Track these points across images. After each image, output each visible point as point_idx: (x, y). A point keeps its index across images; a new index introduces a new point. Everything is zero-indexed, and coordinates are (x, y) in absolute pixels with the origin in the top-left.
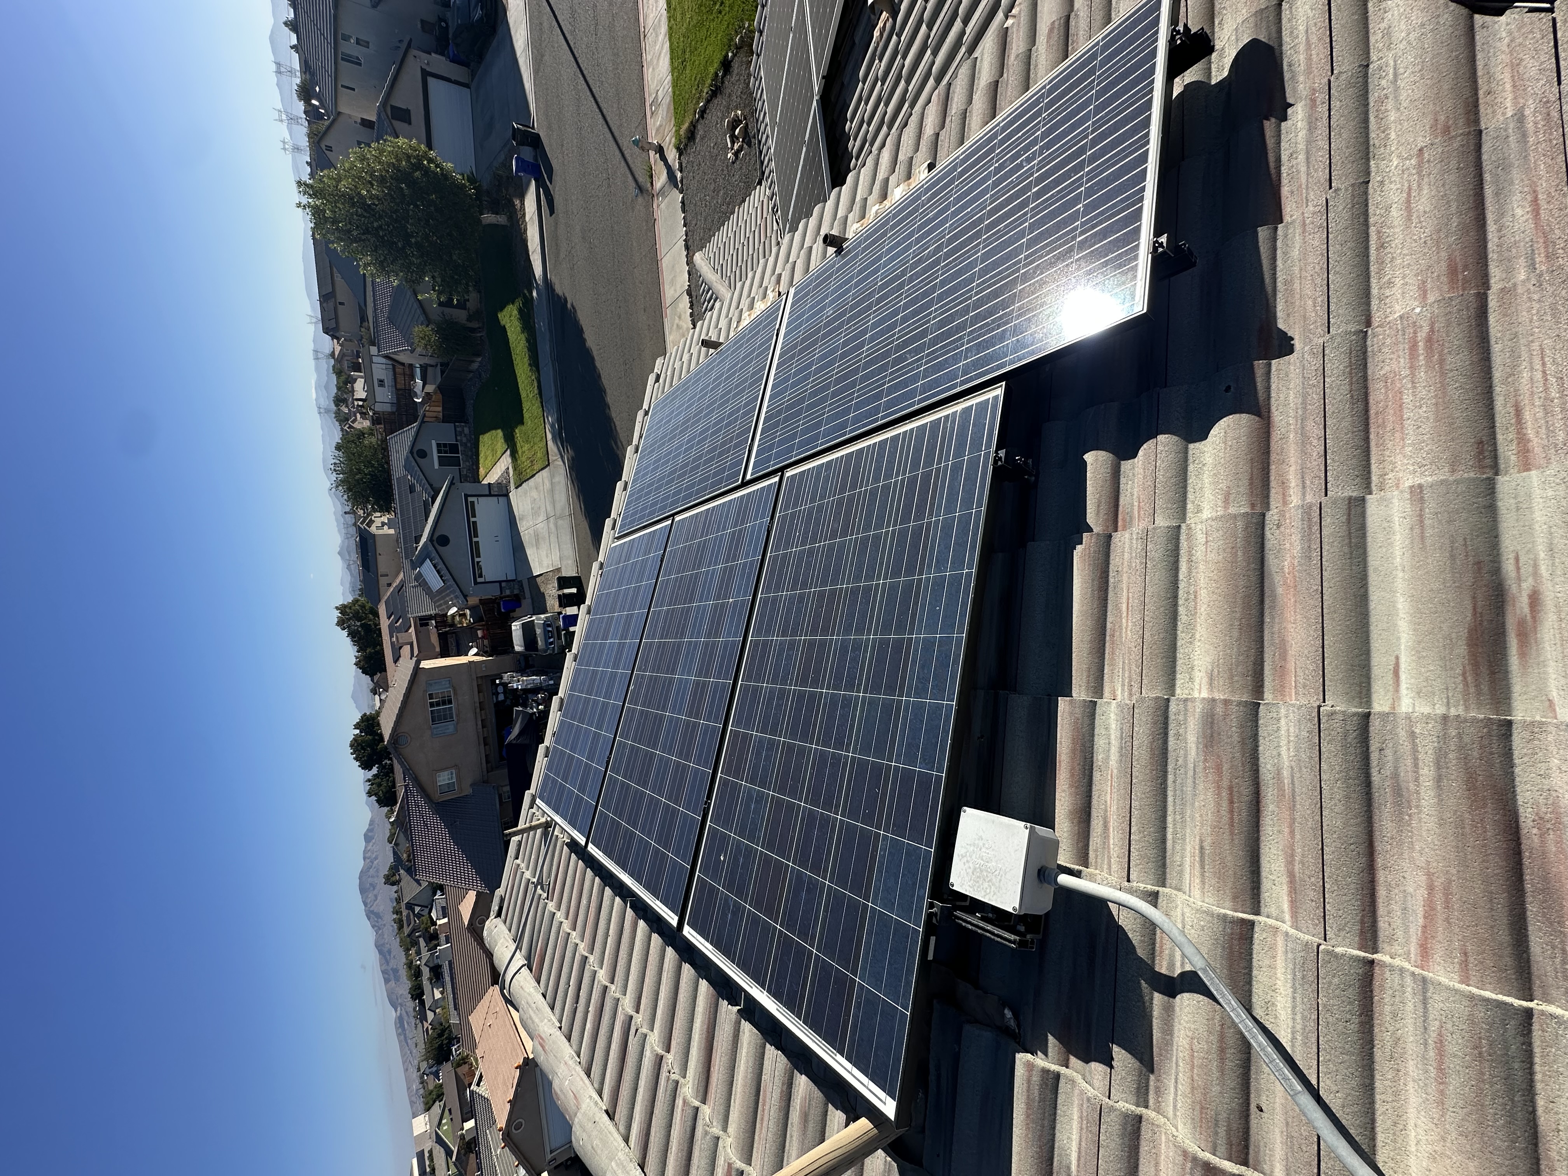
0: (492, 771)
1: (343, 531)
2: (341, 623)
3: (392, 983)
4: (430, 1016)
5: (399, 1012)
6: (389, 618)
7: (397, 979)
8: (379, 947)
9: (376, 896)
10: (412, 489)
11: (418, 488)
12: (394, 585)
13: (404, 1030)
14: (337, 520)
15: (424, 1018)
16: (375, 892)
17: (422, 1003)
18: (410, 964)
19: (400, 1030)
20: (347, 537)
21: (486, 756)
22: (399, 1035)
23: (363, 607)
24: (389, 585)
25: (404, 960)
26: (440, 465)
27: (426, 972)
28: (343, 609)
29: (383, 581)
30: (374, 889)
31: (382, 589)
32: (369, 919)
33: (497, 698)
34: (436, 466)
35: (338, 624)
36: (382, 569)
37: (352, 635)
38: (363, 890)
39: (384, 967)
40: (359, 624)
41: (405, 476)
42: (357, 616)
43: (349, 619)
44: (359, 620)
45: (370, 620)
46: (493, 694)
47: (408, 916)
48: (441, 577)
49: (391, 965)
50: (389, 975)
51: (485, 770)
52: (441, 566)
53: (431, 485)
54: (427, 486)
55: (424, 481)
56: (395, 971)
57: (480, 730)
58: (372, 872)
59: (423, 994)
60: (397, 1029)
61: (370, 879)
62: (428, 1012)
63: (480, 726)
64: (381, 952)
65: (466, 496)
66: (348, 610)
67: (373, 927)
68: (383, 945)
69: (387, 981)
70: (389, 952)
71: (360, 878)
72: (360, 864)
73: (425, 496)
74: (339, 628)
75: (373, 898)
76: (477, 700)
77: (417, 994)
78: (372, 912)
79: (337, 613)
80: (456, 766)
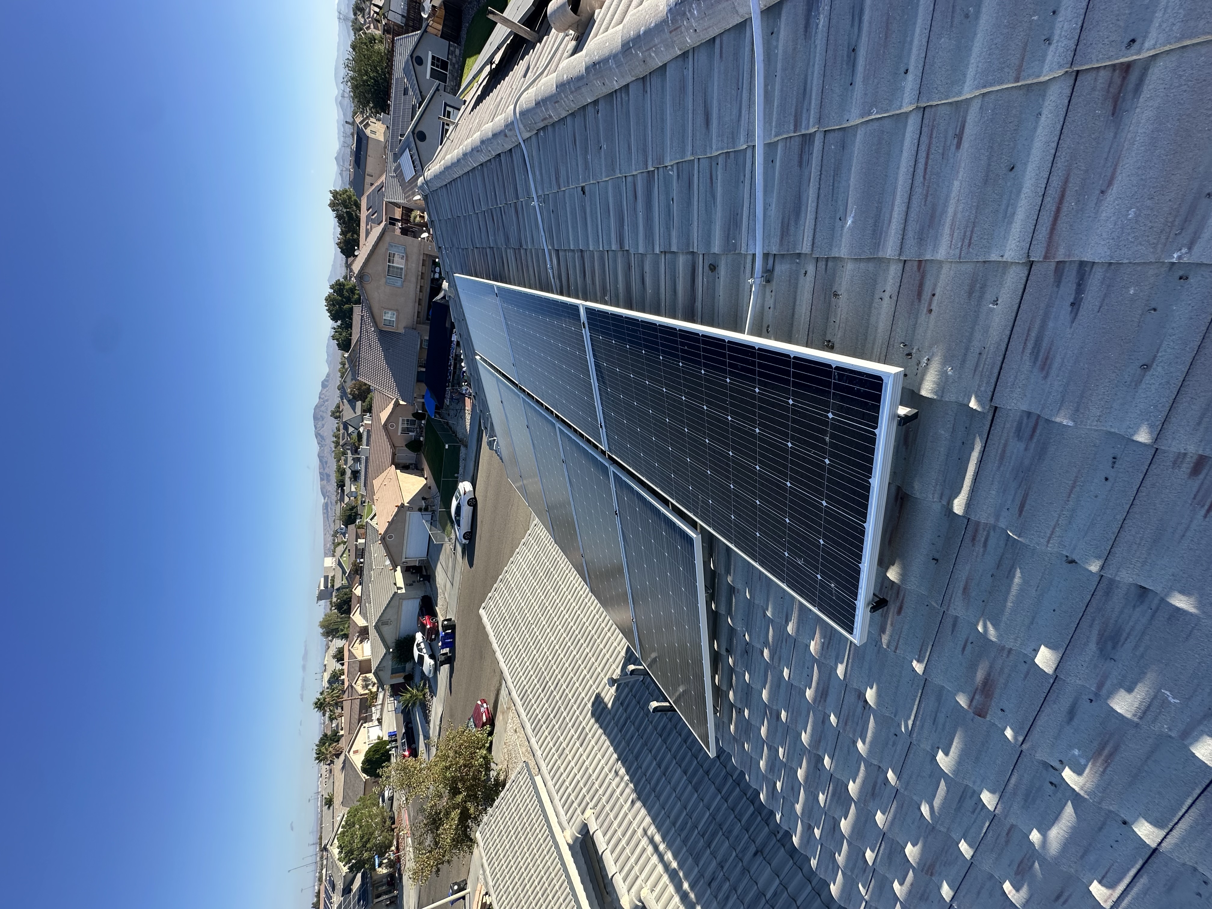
0: (420, 324)
1: (342, 139)
2: (332, 205)
3: (325, 482)
4: (346, 499)
5: (326, 500)
6: (368, 210)
7: (328, 481)
8: (321, 457)
9: (323, 425)
10: (406, 92)
11: (411, 92)
12: (376, 185)
13: (327, 511)
14: (339, 129)
15: (342, 500)
16: (323, 422)
17: (343, 491)
18: (339, 467)
19: (325, 511)
20: (344, 145)
21: (418, 312)
22: (324, 513)
23: (350, 198)
24: (372, 184)
25: (334, 467)
26: (431, 77)
27: (349, 473)
28: (335, 194)
29: (368, 180)
30: (323, 420)
31: (366, 186)
32: (316, 437)
33: (434, 275)
34: (428, 77)
35: (330, 205)
36: (369, 169)
37: (339, 217)
38: (315, 418)
39: (322, 470)
40: (345, 210)
41: (403, 78)
42: (344, 204)
43: (338, 204)
44: (346, 207)
45: (353, 211)
46: (432, 271)
47: (343, 434)
48: (414, 167)
49: (326, 471)
50: (324, 476)
51: (415, 321)
52: (416, 157)
53: (421, 92)
54: (418, 91)
55: (416, 86)
56: (328, 476)
57: (418, 293)
58: (323, 408)
59: (344, 486)
60: (323, 509)
61: (321, 413)
62: (346, 497)
63: (418, 290)
64: (321, 461)
65: (446, 105)
66: (339, 197)
67: (319, 443)
68: (323, 457)
69: (322, 479)
70: (326, 463)
71: (315, 409)
72: (316, 401)
73: (414, 101)
74: (330, 209)
75: (321, 425)
76: (420, 270)
77: (341, 485)
78: (319, 434)
79: (330, 196)
80: (397, 310)
